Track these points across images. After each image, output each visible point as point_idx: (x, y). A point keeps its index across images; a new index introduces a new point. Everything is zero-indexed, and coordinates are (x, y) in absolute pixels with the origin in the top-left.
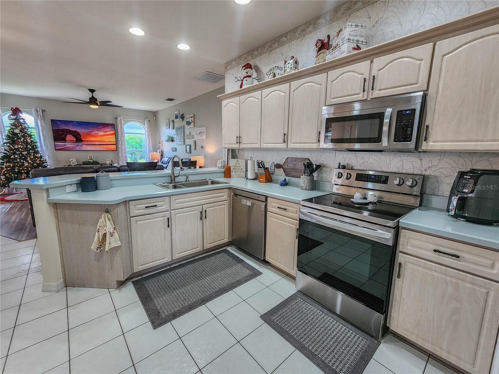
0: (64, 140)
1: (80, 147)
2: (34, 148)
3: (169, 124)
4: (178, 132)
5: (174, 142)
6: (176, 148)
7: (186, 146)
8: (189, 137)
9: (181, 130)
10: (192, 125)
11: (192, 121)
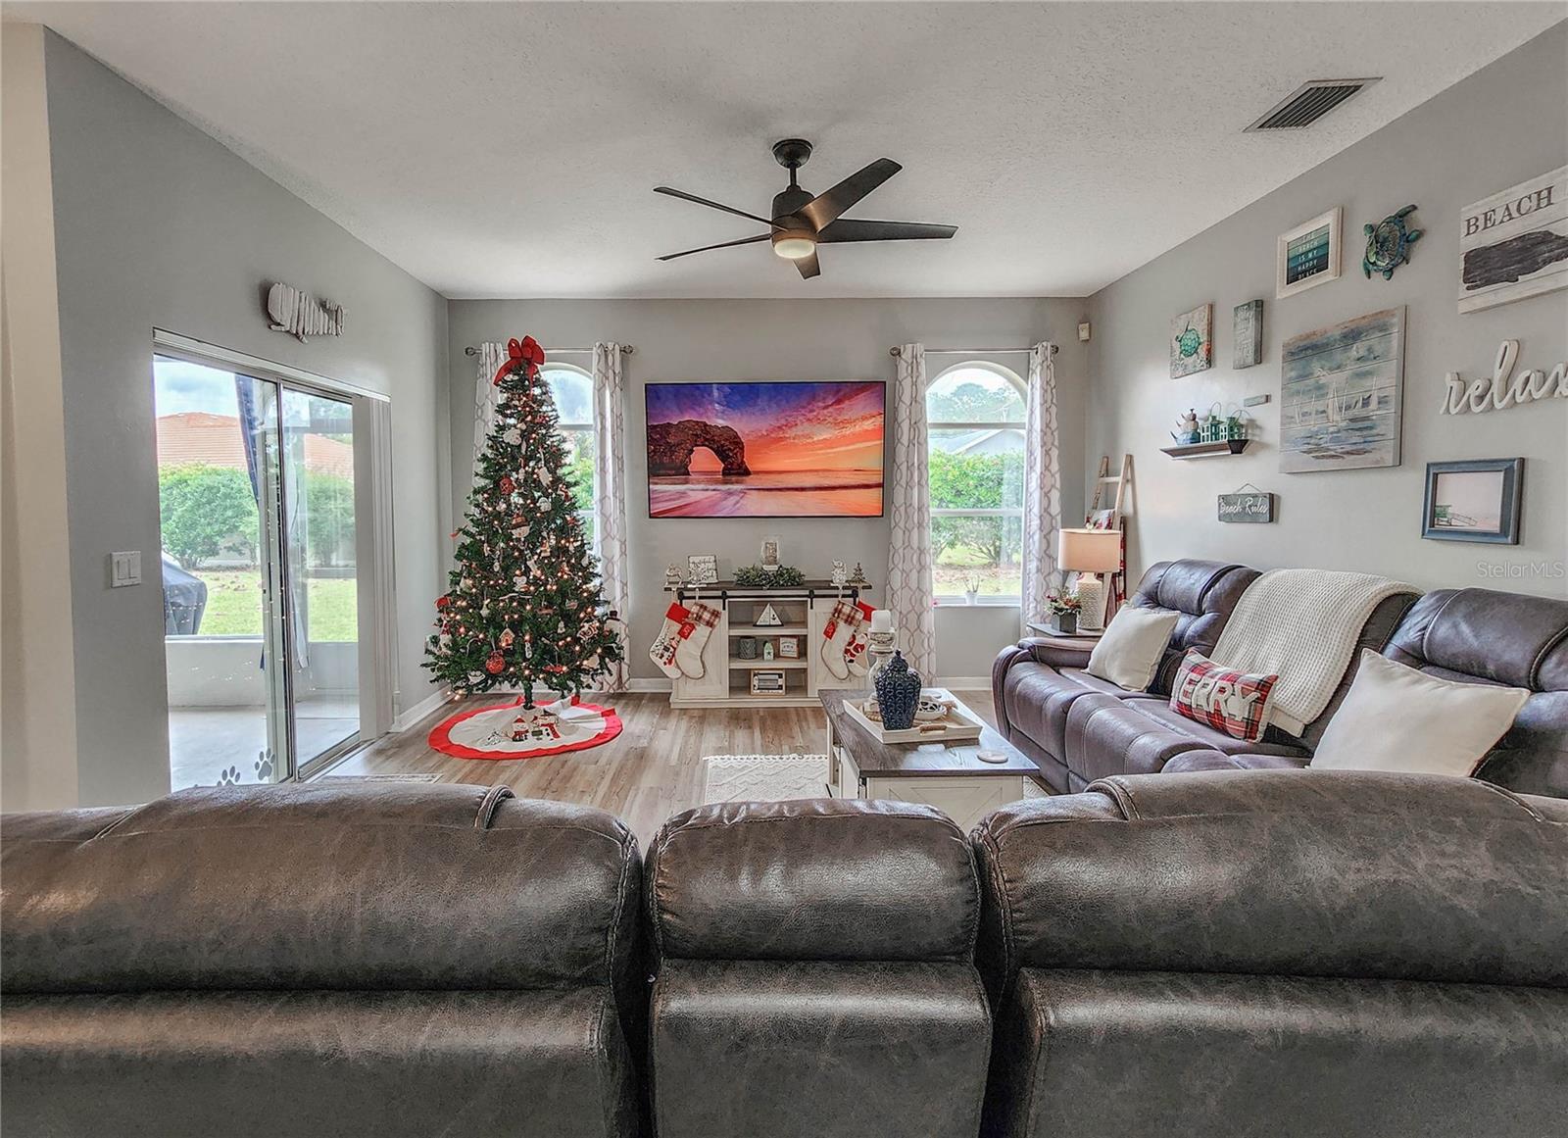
0: (682, 472)
1: (737, 502)
2: (564, 506)
3: (1204, 338)
4: (1318, 371)
5: (1253, 454)
6: (1272, 496)
7: (1435, 473)
8: (1495, 389)
9: (1358, 349)
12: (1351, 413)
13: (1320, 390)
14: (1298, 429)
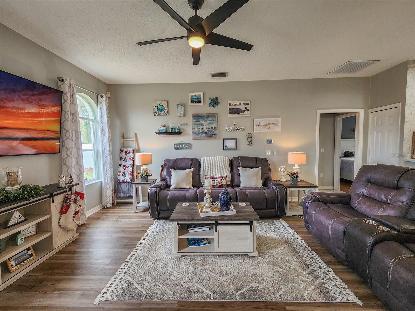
3: (166, 108)
4: (201, 121)
6: (190, 144)
7: (225, 140)
8: (234, 129)
9: (209, 119)
10: (247, 114)
11: (247, 109)
12: (209, 129)
13: (202, 125)
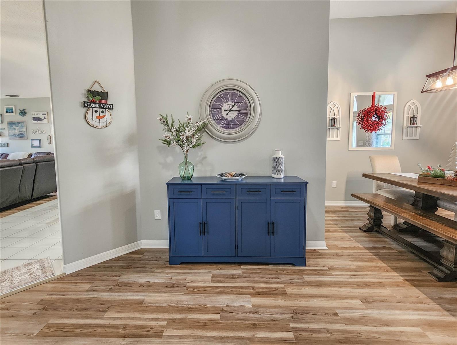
4: (14, 126)
5: (3, 137)
6: (7, 143)
7: (32, 140)
8: (37, 132)
9: (20, 125)
10: (45, 121)
11: (45, 118)
12: (20, 133)
13: (15, 129)
14: (12, 134)
